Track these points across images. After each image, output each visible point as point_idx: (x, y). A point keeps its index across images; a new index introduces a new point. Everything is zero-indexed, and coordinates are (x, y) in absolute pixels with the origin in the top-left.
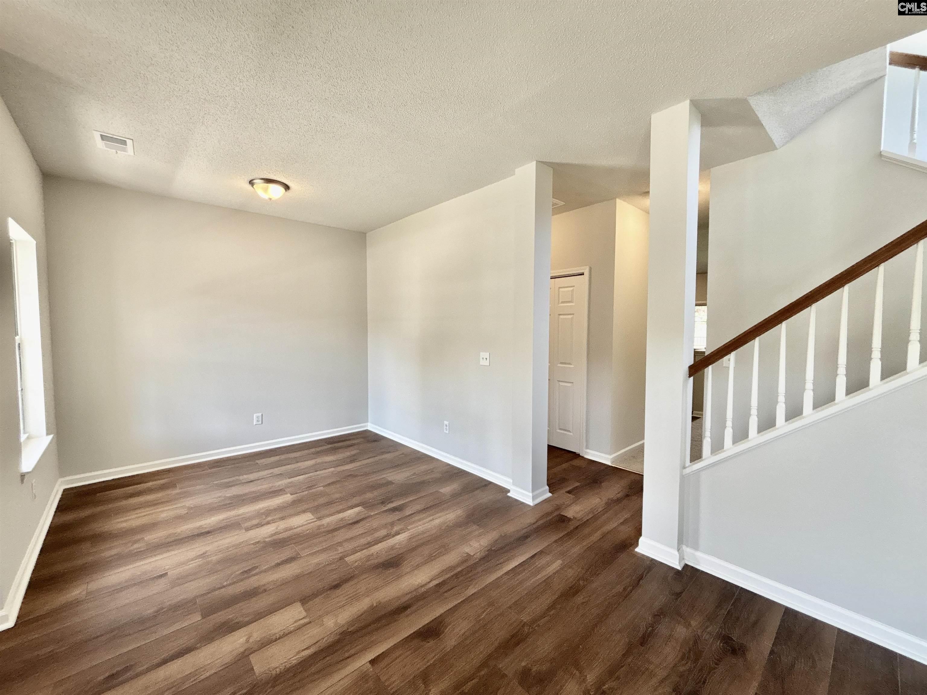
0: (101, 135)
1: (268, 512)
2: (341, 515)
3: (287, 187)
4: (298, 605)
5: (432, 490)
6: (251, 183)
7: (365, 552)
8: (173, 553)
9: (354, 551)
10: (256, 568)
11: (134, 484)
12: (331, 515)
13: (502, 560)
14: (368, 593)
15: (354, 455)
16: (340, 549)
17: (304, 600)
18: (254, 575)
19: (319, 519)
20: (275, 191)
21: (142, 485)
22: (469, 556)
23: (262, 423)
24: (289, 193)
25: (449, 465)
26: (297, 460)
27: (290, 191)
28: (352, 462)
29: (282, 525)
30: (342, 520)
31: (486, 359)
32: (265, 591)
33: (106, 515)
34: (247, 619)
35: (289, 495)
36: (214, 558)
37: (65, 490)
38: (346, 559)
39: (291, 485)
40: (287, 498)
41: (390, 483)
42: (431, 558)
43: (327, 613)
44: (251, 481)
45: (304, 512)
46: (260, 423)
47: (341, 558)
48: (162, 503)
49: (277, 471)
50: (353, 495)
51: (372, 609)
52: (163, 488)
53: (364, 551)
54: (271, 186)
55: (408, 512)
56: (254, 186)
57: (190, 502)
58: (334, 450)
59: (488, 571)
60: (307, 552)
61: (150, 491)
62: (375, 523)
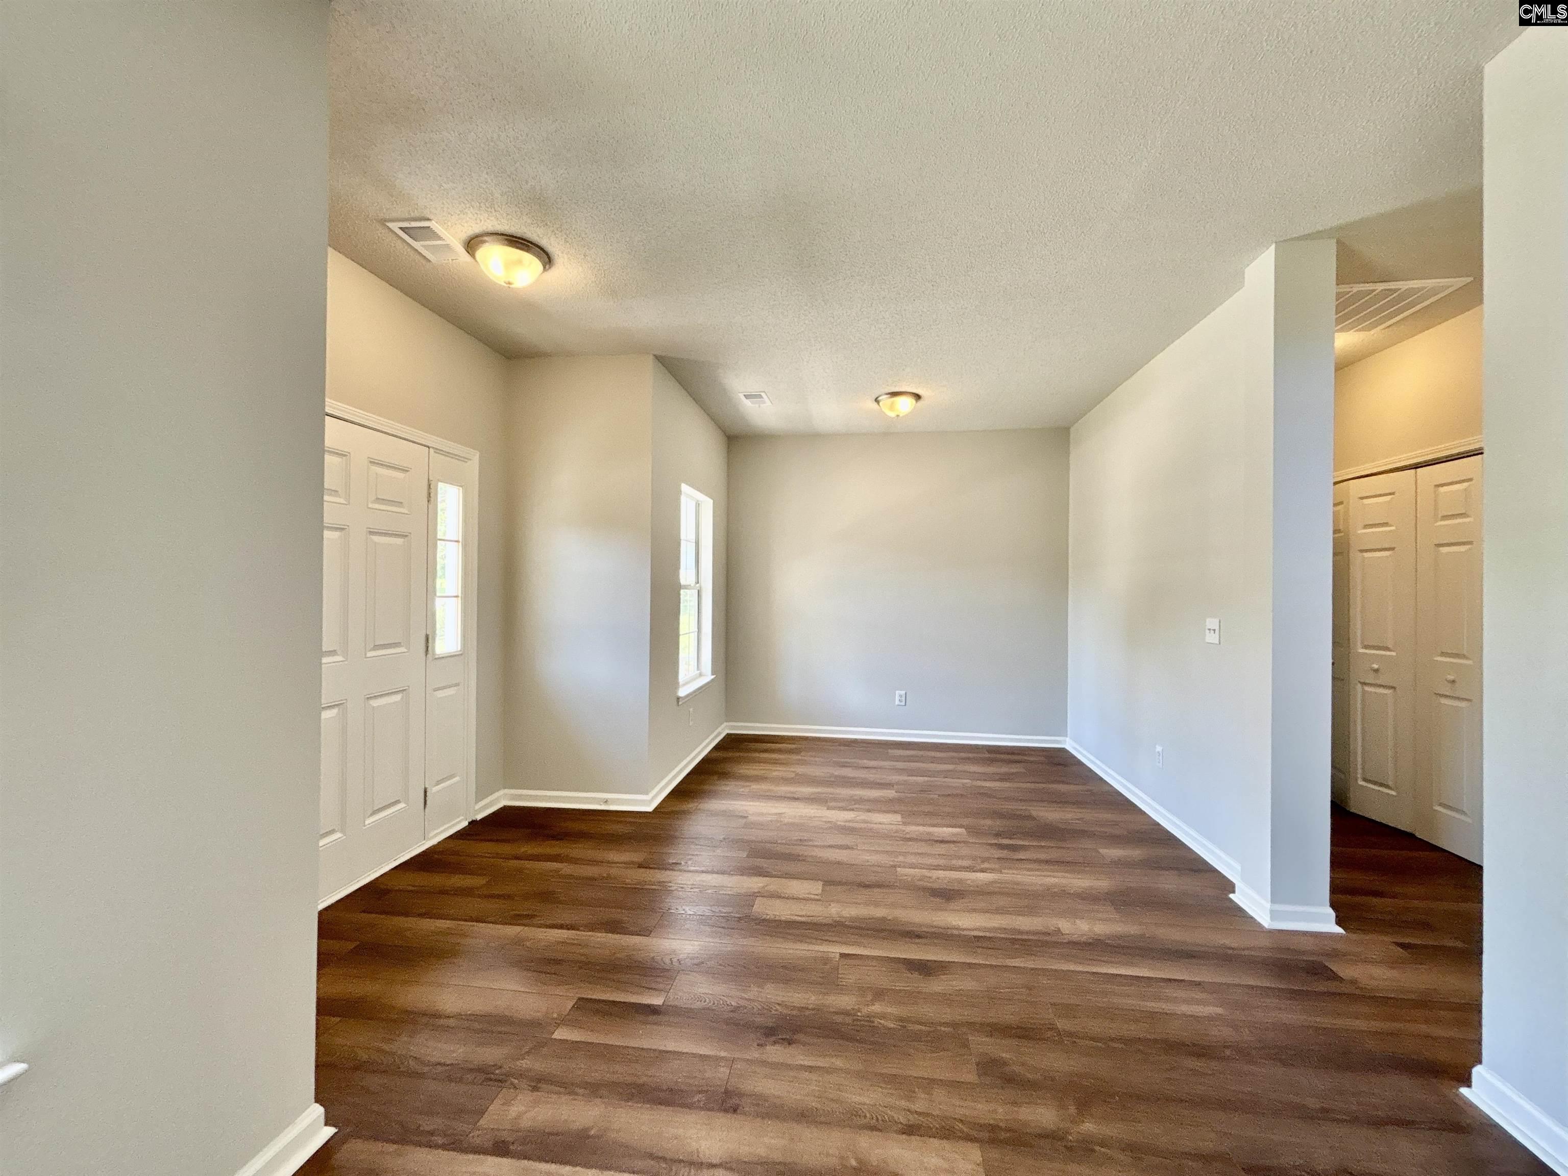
0: (745, 395)
1: (861, 800)
2: (931, 829)
3: (918, 397)
4: (821, 883)
5: (1088, 844)
6: (877, 400)
7: (925, 872)
8: (762, 804)
9: (912, 866)
10: (810, 840)
11: (773, 743)
12: (924, 825)
13: (1105, 959)
14: (893, 905)
15: (1013, 774)
16: (901, 858)
17: (828, 883)
18: (804, 846)
19: (904, 824)
20: (905, 405)
21: (777, 745)
22: (1058, 931)
23: (905, 705)
24: (920, 403)
25: (1159, 824)
26: (933, 760)
27: (922, 399)
28: (1001, 780)
29: (863, 816)
30: (929, 833)
31: (1214, 630)
32: (804, 860)
33: (738, 761)
34: (774, 873)
35: (894, 792)
36: (786, 820)
37: (728, 734)
38: (899, 869)
39: (905, 783)
40: (891, 793)
41: (1030, 817)
42: (999, 911)
43: (838, 901)
44: (867, 768)
45: (895, 812)
46: (903, 703)
47: (895, 866)
48: (780, 764)
49: (900, 765)
50: (966, 815)
51: (884, 919)
52: (791, 751)
53: (924, 870)
54: (899, 400)
55: (1021, 855)
56: (881, 403)
57: (800, 770)
58: (992, 761)
59: (1066, 958)
60: (866, 847)
61: (780, 751)
62: (965, 851)
